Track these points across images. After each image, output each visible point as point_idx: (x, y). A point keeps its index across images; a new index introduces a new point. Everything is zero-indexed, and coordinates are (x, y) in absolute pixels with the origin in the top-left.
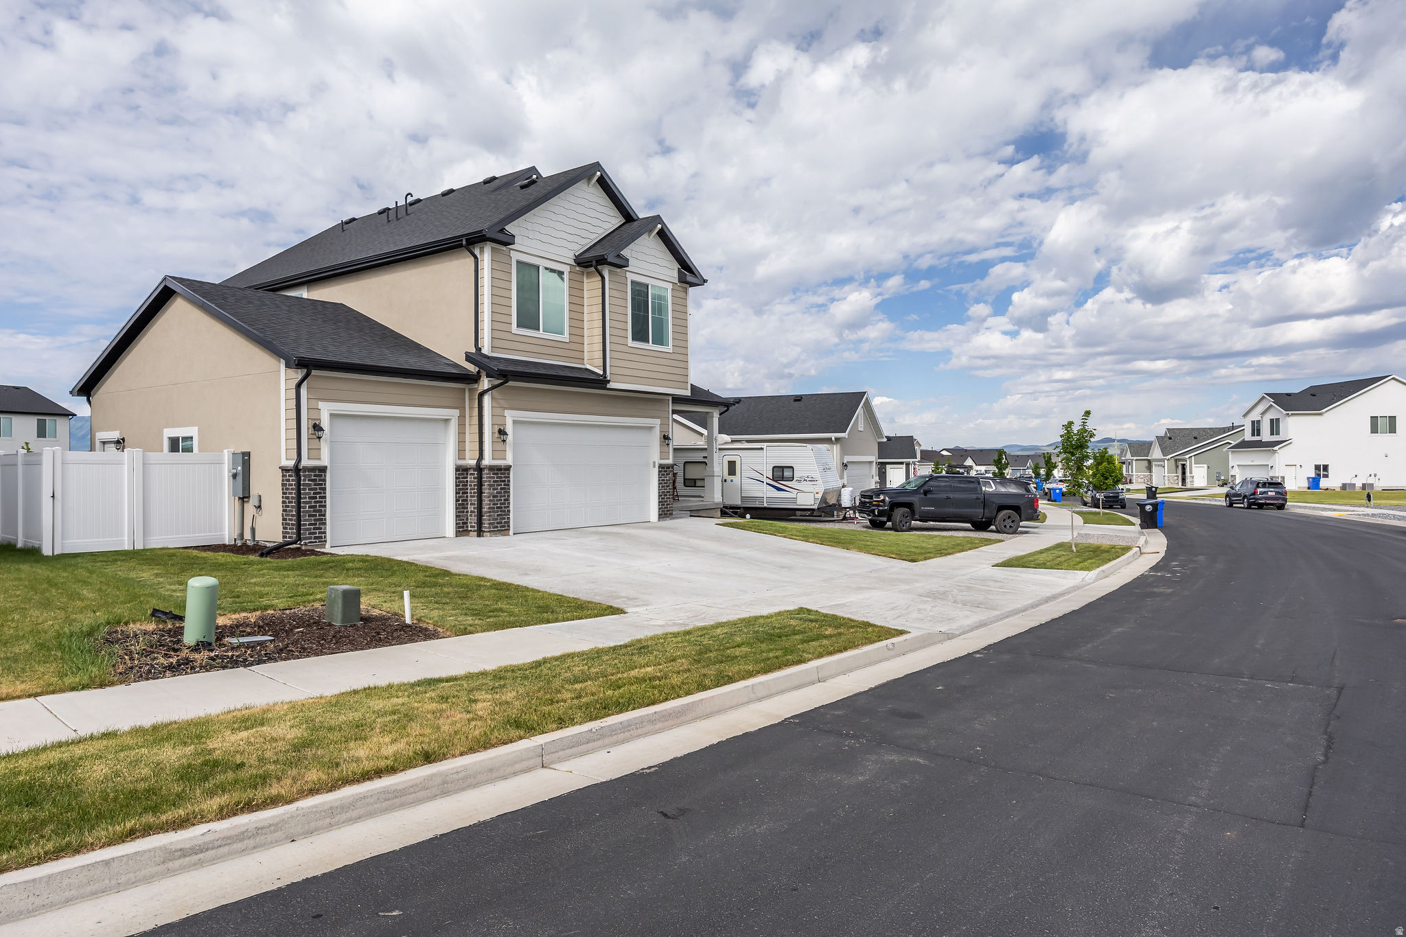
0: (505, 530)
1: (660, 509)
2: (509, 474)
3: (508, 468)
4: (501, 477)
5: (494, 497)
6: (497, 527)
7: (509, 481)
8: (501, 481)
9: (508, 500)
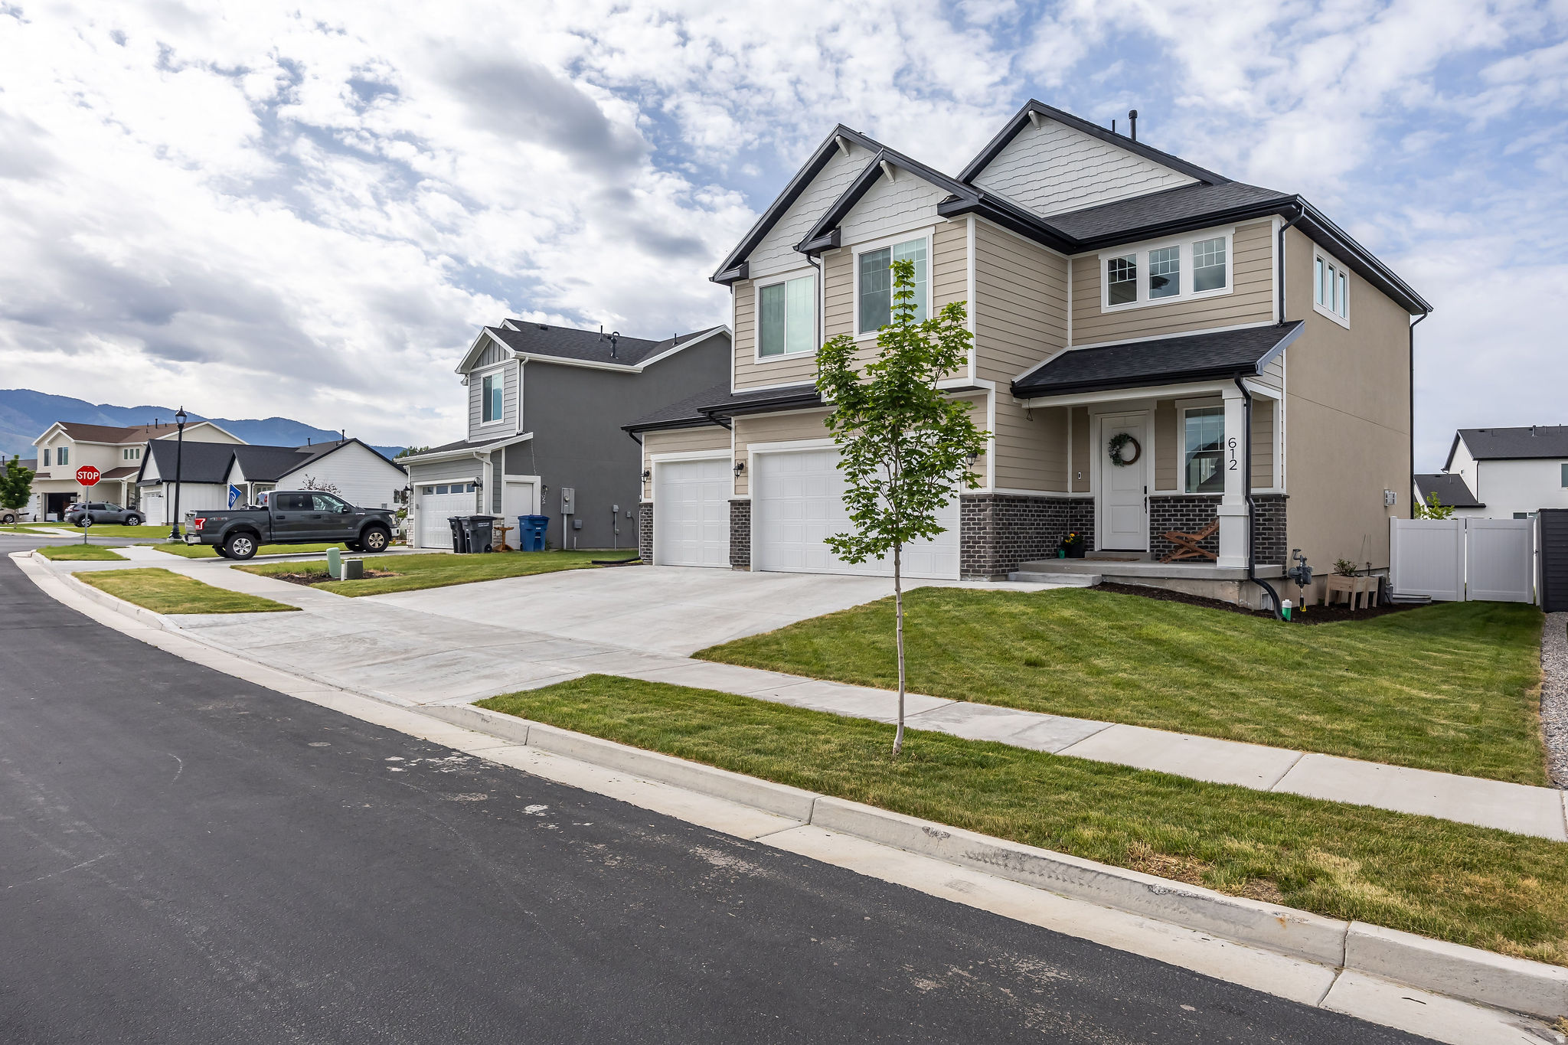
0: (745, 565)
1: (963, 562)
2: (749, 508)
3: (748, 503)
4: (742, 512)
5: (736, 531)
6: (739, 561)
7: (749, 516)
8: (742, 516)
9: (749, 535)
